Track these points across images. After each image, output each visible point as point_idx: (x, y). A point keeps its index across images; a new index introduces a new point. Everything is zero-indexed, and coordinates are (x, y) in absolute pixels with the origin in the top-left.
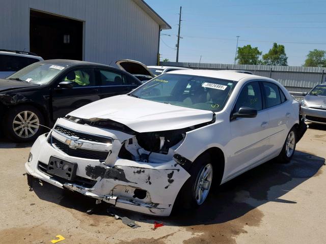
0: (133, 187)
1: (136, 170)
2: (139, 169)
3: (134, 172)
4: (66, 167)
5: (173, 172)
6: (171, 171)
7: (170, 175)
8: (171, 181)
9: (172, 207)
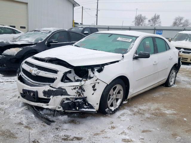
0: (73, 98)
1: (73, 88)
2: (74, 87)
3: (72, 89)
4: (32, 94)
5: (95, 84)
6: (94, 84)
7: (94, 87)
8: (95, 90)
9: (98, 104)
